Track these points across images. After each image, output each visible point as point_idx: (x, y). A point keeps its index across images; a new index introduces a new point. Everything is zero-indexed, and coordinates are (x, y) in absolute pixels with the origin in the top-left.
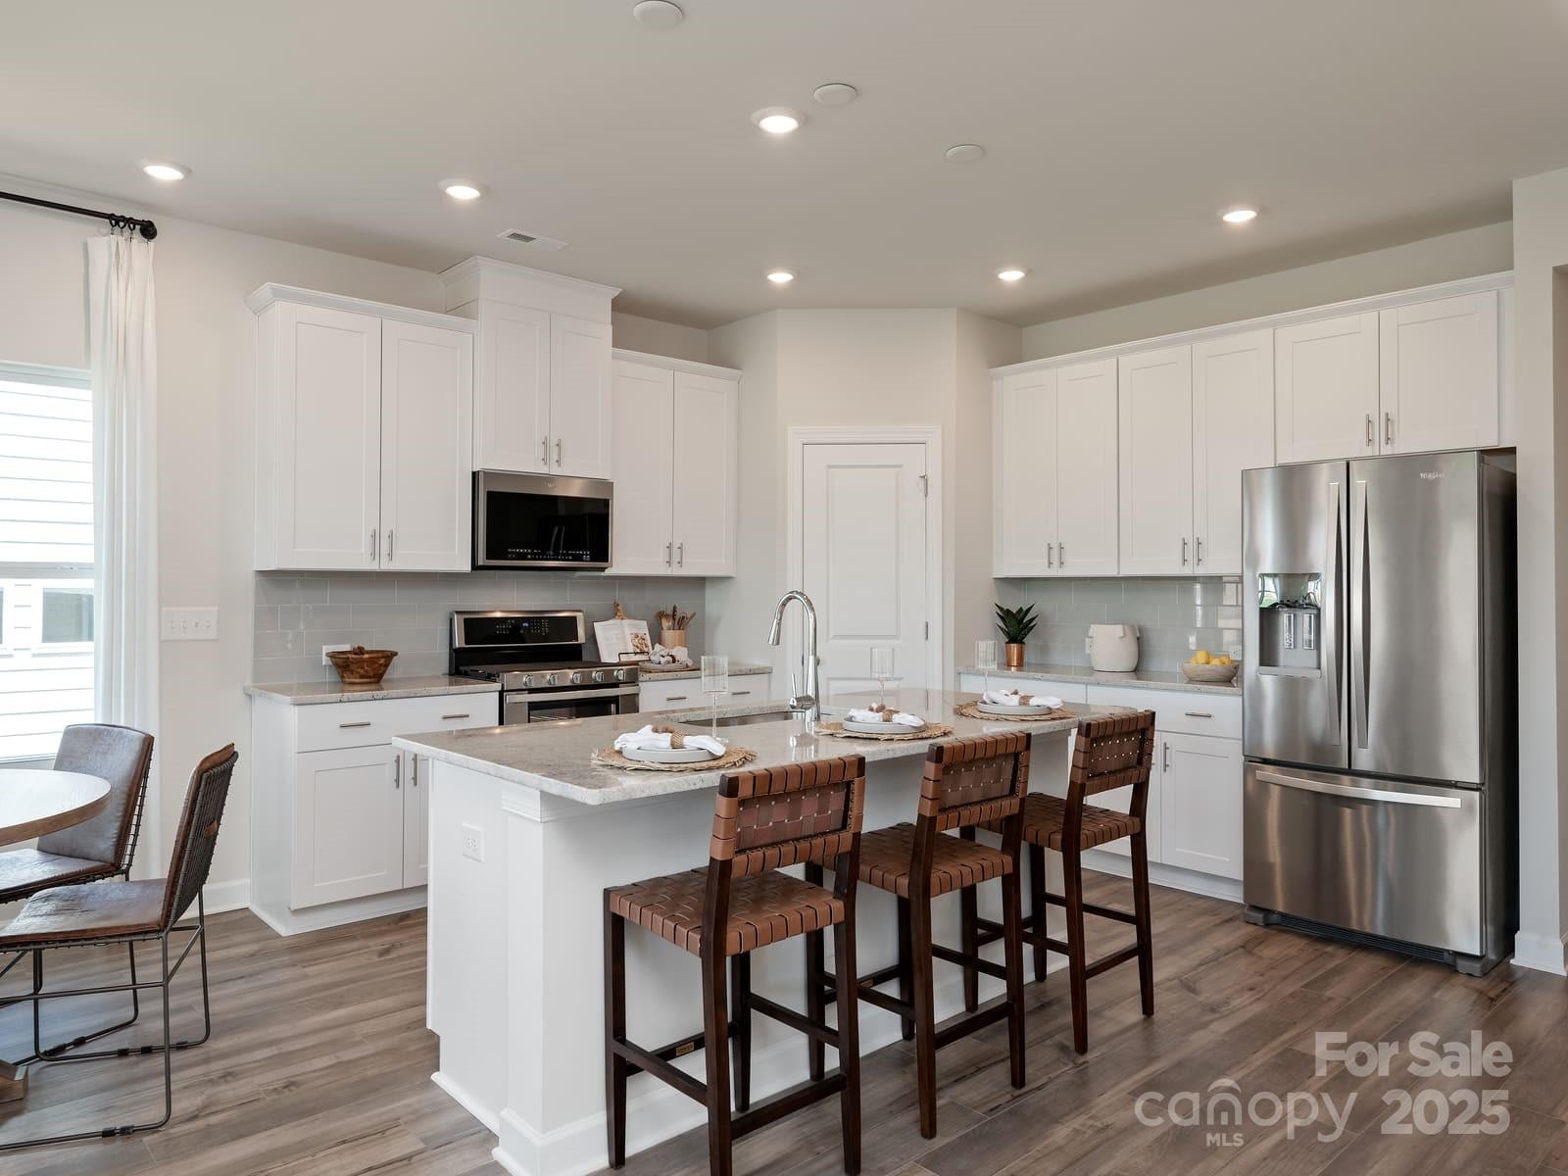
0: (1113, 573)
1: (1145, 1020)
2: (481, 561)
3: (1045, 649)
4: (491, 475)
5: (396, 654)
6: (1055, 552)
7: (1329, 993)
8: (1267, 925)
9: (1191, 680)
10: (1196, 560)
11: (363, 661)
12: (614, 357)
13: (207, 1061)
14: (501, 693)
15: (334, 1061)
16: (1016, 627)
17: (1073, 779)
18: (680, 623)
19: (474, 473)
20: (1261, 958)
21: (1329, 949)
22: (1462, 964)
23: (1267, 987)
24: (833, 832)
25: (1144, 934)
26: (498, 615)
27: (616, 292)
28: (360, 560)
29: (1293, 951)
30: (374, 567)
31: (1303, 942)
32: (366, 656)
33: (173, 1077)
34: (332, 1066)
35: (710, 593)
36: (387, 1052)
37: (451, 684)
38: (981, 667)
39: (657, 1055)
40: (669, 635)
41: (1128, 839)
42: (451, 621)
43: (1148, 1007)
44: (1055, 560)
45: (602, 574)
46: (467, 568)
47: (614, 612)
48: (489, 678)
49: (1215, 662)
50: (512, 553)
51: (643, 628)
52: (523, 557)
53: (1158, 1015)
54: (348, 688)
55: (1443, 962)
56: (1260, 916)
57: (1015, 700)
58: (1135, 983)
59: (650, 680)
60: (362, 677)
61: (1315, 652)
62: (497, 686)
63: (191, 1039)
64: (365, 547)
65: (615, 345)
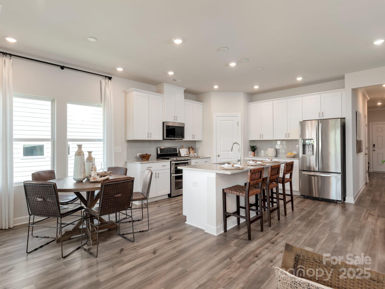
0: (272, 139)
1: (292, 212)
2: (165, 138)
3: (258, 153)
4: (167, 122)
5: (151, 155)
6: (261, 136)
7: (319, 207)
8: (304, 198)
9: (287, 158)
10: (288, 137)
11: (147, 156)
12: (185, 101)
13: (143, 223)
14: (171, 162)
15: (167, 221)
16: (254, 149)
17: (284, 172)
18: (193, 149)
19: (163, 122)
20: (305, 203)
21: (316, 201)
22: (338, 202)
23: (309, 206)
24: (259, 179)
25: (292, 198)
26: (163, 148)
27: (185, 89)
28: (146, 138)
29: (310, 201)
30: (148, 139)
31: (311, 200)
32: (147, 155)
33: (134, 227)
34: (167, 222)
35: (197, 143)
36: (174, 220)
37: (157, 161)
38: (250, 156)
39: (234, 213)
40: (191, 151)
41: (289, 182)
42: (157, 149)
43: (293, 209)
44: (261, 137)
45: (182, 140)
46: (162, 139)
47: (182, 147)
48: (168, 159)
49: (292, 154)
50: (170, 136)
51: (187, 150)
52: (171, 137)
53: (294, 211)
54: (143, 161)
55: (335, 202)
56: (303, 197)
57: (270, 160)
58: (291, 206)
59: (193, 159)
60: (146, 159)
61: (312, 152)
62: (170, 160)
63: (140, 219)
64: (147, 136)
65: (185, 99)
